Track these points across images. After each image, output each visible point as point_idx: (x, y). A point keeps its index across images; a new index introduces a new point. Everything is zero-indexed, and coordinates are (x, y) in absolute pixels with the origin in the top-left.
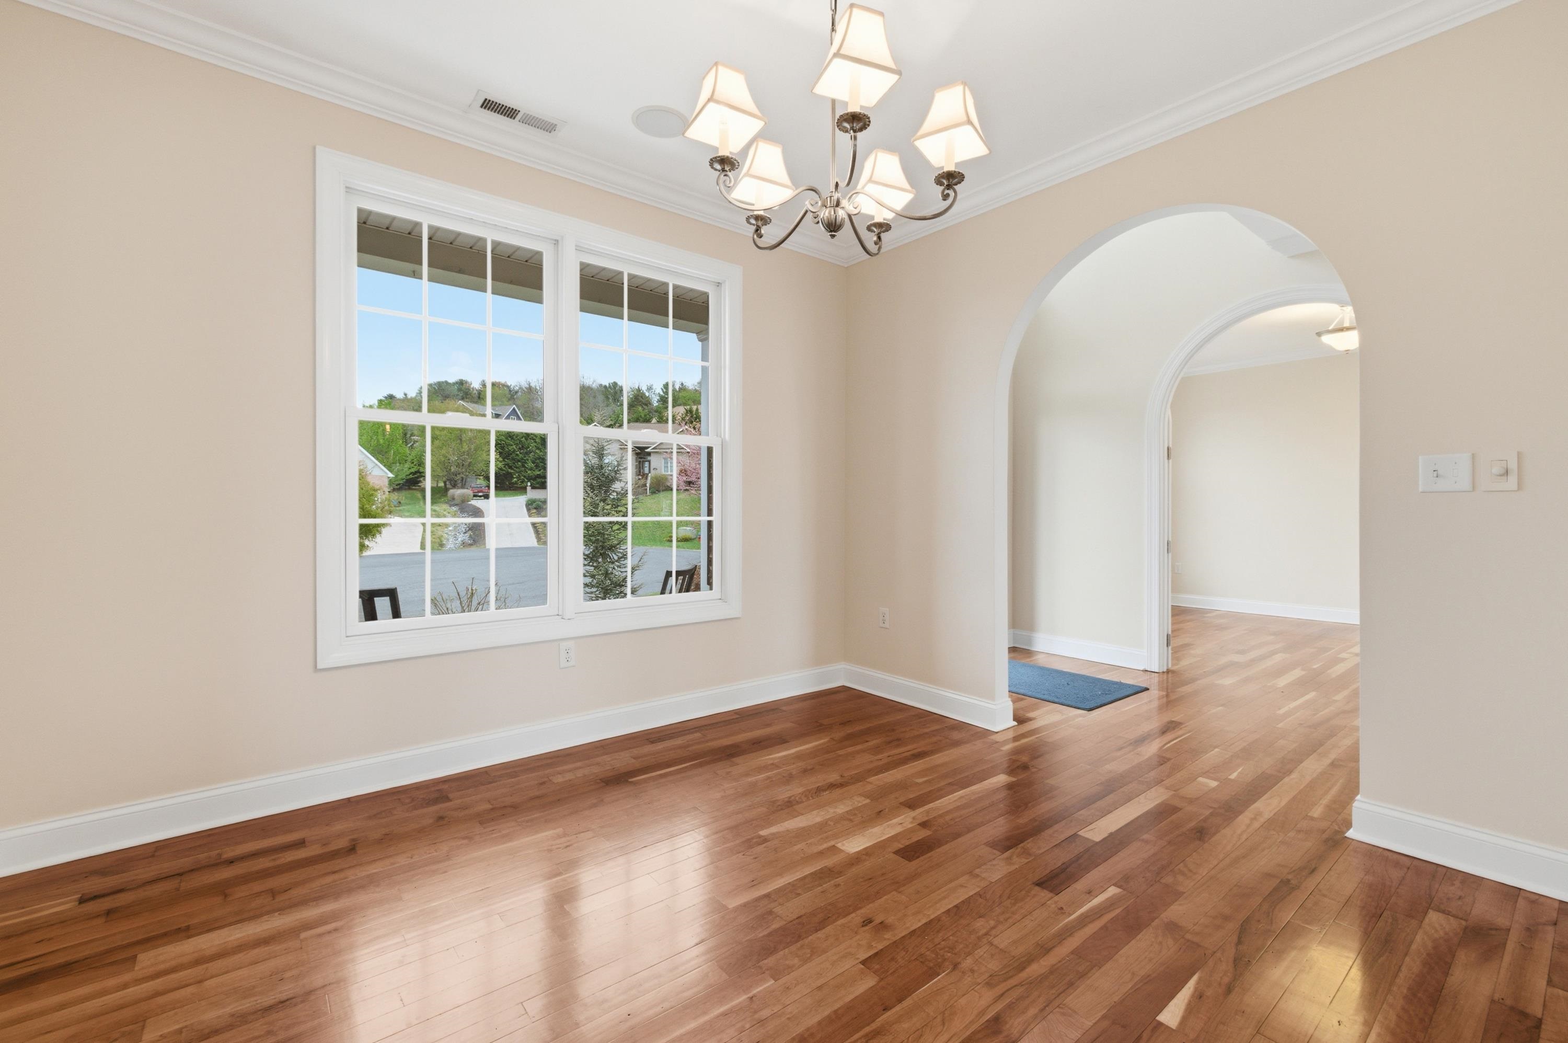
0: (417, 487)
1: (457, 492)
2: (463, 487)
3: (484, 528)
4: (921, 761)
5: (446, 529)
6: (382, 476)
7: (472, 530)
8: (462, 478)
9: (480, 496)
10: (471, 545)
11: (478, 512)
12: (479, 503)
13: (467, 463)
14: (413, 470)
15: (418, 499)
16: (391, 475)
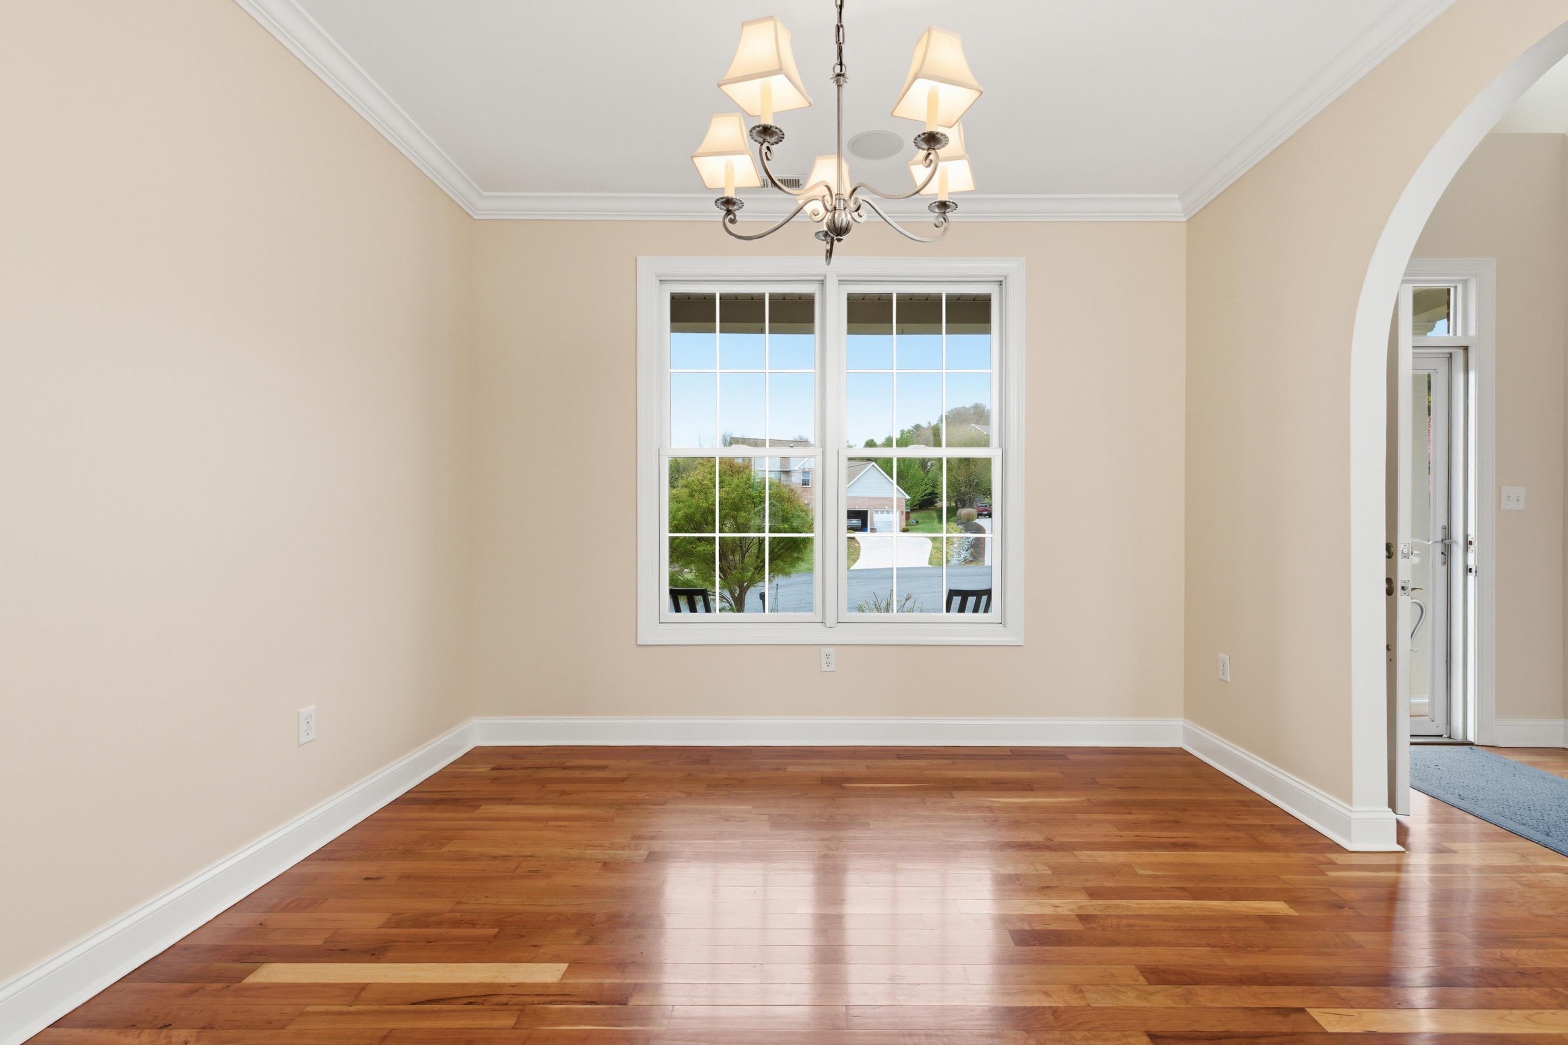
0: (934, 507)
1: (963, 512)
2: (971, 506)
3: (985, 545)
4: (1173, 853)
5: (952, 546)
6: (902, 498)
7: (972, 547)
8: (970, 497)
9: (985, 515)
10: (972, 561)
11: (980, 530)
12: (982, 522)
13: (974, 483)
14: (927, 492)
15: (934, 518)
16: (908, 497)
